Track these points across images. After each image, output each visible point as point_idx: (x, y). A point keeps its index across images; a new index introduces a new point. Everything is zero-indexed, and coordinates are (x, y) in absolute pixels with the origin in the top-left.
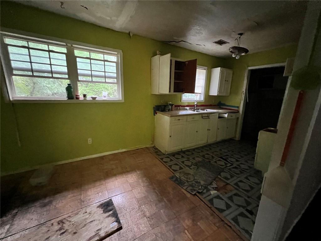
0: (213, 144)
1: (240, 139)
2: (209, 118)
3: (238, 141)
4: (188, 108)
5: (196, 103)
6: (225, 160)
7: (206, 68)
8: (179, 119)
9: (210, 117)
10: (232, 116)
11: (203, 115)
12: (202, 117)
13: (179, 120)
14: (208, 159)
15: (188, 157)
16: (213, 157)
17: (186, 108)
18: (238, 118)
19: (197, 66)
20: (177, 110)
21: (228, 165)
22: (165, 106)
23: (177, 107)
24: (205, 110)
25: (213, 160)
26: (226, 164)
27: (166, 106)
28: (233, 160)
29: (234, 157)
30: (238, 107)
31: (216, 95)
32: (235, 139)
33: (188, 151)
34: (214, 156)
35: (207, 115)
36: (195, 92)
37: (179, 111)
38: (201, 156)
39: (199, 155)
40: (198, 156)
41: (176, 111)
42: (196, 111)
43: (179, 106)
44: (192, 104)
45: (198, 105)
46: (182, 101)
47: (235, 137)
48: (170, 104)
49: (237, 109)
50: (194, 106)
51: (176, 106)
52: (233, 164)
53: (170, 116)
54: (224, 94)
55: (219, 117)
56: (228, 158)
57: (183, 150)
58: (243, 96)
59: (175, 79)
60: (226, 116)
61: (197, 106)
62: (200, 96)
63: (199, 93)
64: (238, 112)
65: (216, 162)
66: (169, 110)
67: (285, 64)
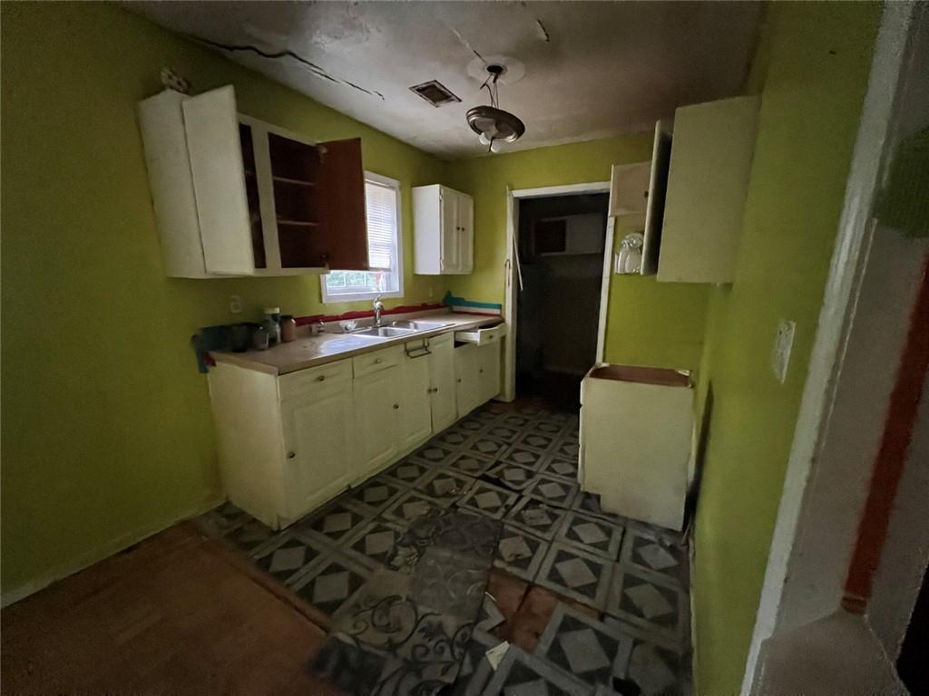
0: (450, 431)
1: (513, 398)
2: (430, 353)
3: (513, 401)
4: (351, 324)
5: (377, 305)
6: (497, 482)
7: (395, 183)
8: (320, 374)
9: (430, 349)
10: (491, 337)
11: (410, 345)
12: (407, 352)
13: (321, 379)
14: (447, 495)
15: (377, 510)
16: (460, 484)
17: (343, 323)
18: (503, 339)
19: (366, 173)
20: (310, 334)
21: (511, 501)
22: (252, 327)
23: (307, 326)
24: (411, 324)
25: (463, 496)
26: (504, 498)
27: (257, 326)
28: (520, 476)
29: (516, 464)
30: (500, 307)
31: (438, 273)
32: (502, 399)
33: (373, 482)
34: (462, 477)
35: (420, 343)
36: (371, 265)
37: (316, 340)
38: (421, 492)
39: (415, 489)
40: (413, 493)
41: (307, 343)
42: (381, 330)
43: (316, 319)
44: (366, 309)
45: (387, 308)
46: (324, 302)
47: (502, 393)
48: (274, 317)
49: (497, 311)
50: (372, 313)
51: (300, 322)
52: (522, 490)
53: (276, 369)
54: (459, 271)
55: (458, 344)
56: (501, 473)
57: (353, 487)
58: (510, 273)
60: (475, 337)
61: (383, 312)
62: (388, 278)
63: (384, 270)
64: (503, 321)
65: (473, 502)
66: (273, 341)
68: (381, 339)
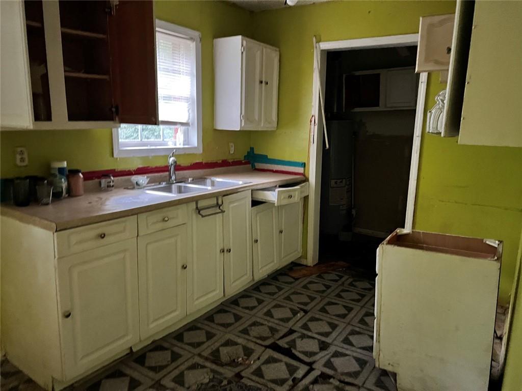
0: (245, 294)
1: (316, 261)
2: (223, 212)
3: (314, 266)
4: (142, 179)
5: (171, 160)
6: (288, 352)
8: (100, 231)
9: (224, 207)
10: (290, 197)
11: (202, 204)
12: (199, 210)
13: (102, 236)
14: (233, 363)
15: (157, 376)
16: (248, 352)
17: (135, 178)
18: (306, 199)
19: (157, 22)
20: (99, 189)
21: (300, 374)
22: (35, 180)
23: (97, 180)
24: (208, 181)
25: (249, 365)
26: (292, 370)
27: (43, 179)
28: (313, 346)
29: (310, 334)
30: (304, 165)
31: (238, 129)
32: (304, 262)
33: (157, 346)
34: (251, 345)
35: (213, 201)
37: (103, 196)
38: (206, 359)
39: (200, 355)
40: (197, 360)
41: (94, 198)
42: (174, 187)
43: (106, 174)
44: (160, 163)
45: (184, 162)
46: (115, 156)
47: (305, 256)
48: (61, 170)
49: (301, 170)
50: (166, 169)
51: (89, 176)
52: (314, 362)
53: (54, 225)
54: (262, 127)
55: (255, 203)
56: (293, 343)
57: (134, 350)
58: (315, 130)
59: (66, 63)
60: (272, 196)
61: (178, 168)
62: (186, 135)
63: (182, 124)
64: (306, 180)
65: (259, 373)
66: (57, 196)
67: (415, 38)
68: (172, 196)
